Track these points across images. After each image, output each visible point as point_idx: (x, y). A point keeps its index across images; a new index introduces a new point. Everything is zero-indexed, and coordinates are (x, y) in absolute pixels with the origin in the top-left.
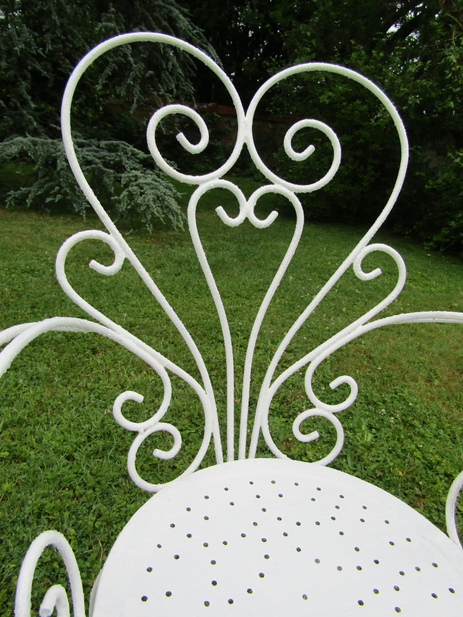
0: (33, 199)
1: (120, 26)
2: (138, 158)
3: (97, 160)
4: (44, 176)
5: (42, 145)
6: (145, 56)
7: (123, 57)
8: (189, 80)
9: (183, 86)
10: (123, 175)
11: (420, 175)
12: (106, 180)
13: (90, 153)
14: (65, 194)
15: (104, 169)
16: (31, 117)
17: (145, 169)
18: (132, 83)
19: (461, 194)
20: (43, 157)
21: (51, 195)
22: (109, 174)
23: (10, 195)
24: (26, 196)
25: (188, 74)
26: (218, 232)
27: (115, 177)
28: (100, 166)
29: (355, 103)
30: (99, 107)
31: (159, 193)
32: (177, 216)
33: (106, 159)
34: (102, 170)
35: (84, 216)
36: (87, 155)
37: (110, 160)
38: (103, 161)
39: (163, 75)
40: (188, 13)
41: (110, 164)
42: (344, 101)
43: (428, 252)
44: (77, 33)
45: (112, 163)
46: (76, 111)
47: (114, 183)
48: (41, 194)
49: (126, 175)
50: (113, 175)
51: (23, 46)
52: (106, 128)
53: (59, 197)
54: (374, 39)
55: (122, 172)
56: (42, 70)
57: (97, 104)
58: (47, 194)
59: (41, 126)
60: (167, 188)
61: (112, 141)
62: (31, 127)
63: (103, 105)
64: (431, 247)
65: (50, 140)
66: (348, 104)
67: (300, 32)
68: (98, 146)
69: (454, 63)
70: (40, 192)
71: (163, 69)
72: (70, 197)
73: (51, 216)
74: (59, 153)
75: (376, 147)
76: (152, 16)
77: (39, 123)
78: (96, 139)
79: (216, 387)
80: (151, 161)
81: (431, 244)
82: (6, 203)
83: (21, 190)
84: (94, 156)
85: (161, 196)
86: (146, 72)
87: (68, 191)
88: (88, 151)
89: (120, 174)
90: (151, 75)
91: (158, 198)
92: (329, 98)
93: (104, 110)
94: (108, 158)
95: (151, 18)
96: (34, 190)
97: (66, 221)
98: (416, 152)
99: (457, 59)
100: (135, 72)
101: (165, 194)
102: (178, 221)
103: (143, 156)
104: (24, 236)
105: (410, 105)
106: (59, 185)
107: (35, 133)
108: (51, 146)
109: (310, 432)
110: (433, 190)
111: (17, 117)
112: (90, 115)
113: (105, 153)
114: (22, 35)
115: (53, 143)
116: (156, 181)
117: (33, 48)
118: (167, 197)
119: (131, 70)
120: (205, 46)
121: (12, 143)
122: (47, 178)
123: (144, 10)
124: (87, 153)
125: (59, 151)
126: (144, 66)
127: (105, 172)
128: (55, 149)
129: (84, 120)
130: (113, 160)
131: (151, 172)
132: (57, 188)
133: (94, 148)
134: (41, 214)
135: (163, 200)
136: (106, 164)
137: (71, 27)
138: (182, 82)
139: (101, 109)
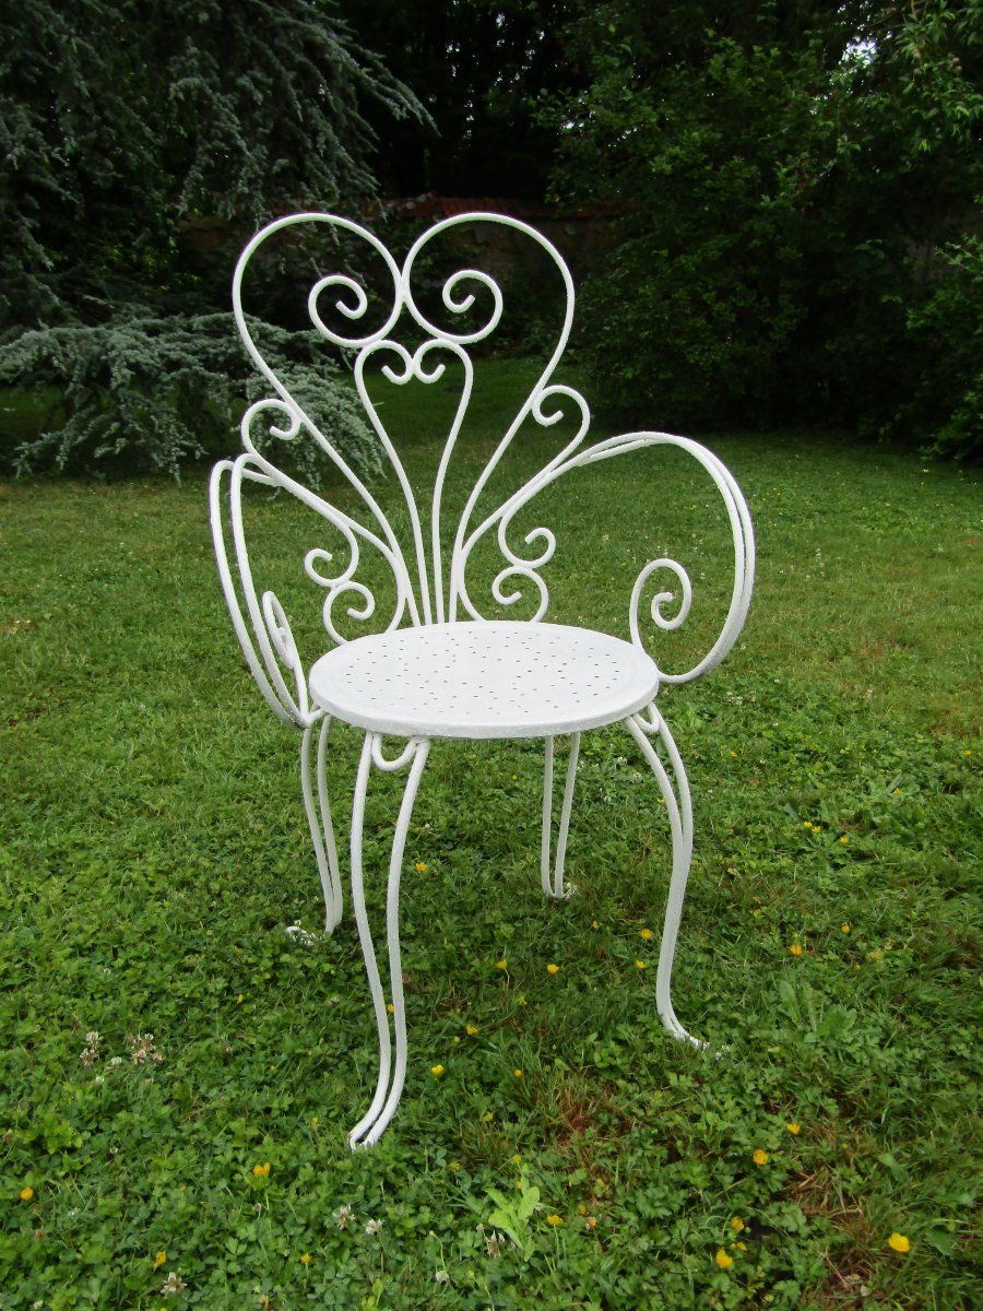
0: (69, 455)
1: (209, 76)
2: (275, 343)
3: (190, 358)
4: (85, 405)
5: (77, 341)
6: (267, 131)
7: (221, 140)
8: (364, 164)
9: (352, 177)
10: (248, 381)
11: (890, 301)
12: (212, 395)
13: (173, 346)
14: (135, 435)
15: (207, 373)
16: (47, 287)
17: (290, 362)
18: (246, 190)
19: (979, 331)
20: (81, 365)
21: (103, 441)
22: (217, 382)
23: (22, 452)
24: (52, 449)
25: (360, 150)
26: (461, 475)
27: (231, 389)
28: (198, 368)
29: (731, 164)
30: (167, 239)
31: (326, 406)
32: (369, 450)
33: (208, 353)
34: (203, 377)
35: (177, 474)
36: (169, 350)
37: (217, 355)
38: (203, 357)
39: (309, 164)
40: (345, 28)
41: (216, 361)
42: (706, 162)
43: (927, 464)
44: (123, 104)
45: (221, 359)
46: (118, 256)
47: (230, 400)
48: (84, 442)
49: (254, 380)
50: (228, 384)
51: (23, 148)
52: (190, 286)
53: (121, 442)
54: (760, 18)
55: (246, 376)
56: (62, 190)
57: (162, 232)
58: (95, 439)
59: (66, 303)
60: (341, 397)
61: (215, 315)
62: (46, 308)
63: (175, 234)
64: (936, 454)
65: (89, 330)
66: (716, 168)
67: (595, 24)
68: (189, 329)
69: (916, 60)
70: (80, 438)
71: (306, 150)
72: (143, 441)
73: (109, 484)
74: (114, 353)
75: (789, 252)
76: (272, 46)
77: (63, 297)
78: (182, 314)
79: (403, 548)
80: (301, 346)
81: (936, 447)
82: (15, 468)
83: (41, 438)
84: (183, 350)
85: (332, 412)
86: (272, 164)
87: (138, 428)
88: (168, 341)
89: (241, 381)
90: (284, 169)
91: (325, 417)
92: (674, 158)
93: (179, 246)
94: (212, 350)
95: (270, 52)
96: (69, 436)
97: (140, 490)
98: (873, 252)
99: (921, 51)
100: (251, 166)
101: (338, 407)
102: (370, 457)
103: (283, 337)
104: (69, 525)
105: (841, 157)
106: (118, 418)
107: (56, 318)
108: (95, 340)
109: (511, 594)
110: (926, 330)
111: (15, 291)
112: (150, 261)
113: (205, 341)
114: (18, 127)
115: (97, 335)
116: (317, 385)
117: (41, 149)
118: (343, 415)
119: (242, 164)
120: (390, 90)
121: (20, 345)
122: (93, 407)
123: (255, 39)
124: (168, 345)
125: (113, 348)
126: (266, 152)
127: (210, 379)
128: (104, 346)
129: (138, 274)
130: (224, 353)
131: (305, 368)
132: (115, 425)
133: (181, 332)
134: (88, 483)
135: (335, 419)
136: (210, 364)
137: (110, 95)
138: (349, 170)
139: (172, 243)
